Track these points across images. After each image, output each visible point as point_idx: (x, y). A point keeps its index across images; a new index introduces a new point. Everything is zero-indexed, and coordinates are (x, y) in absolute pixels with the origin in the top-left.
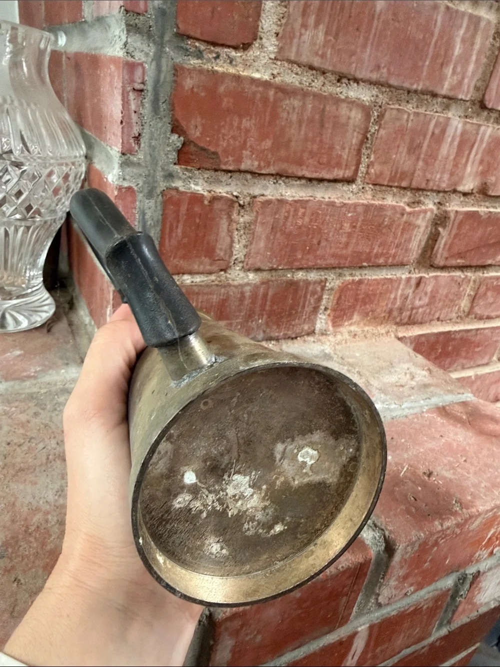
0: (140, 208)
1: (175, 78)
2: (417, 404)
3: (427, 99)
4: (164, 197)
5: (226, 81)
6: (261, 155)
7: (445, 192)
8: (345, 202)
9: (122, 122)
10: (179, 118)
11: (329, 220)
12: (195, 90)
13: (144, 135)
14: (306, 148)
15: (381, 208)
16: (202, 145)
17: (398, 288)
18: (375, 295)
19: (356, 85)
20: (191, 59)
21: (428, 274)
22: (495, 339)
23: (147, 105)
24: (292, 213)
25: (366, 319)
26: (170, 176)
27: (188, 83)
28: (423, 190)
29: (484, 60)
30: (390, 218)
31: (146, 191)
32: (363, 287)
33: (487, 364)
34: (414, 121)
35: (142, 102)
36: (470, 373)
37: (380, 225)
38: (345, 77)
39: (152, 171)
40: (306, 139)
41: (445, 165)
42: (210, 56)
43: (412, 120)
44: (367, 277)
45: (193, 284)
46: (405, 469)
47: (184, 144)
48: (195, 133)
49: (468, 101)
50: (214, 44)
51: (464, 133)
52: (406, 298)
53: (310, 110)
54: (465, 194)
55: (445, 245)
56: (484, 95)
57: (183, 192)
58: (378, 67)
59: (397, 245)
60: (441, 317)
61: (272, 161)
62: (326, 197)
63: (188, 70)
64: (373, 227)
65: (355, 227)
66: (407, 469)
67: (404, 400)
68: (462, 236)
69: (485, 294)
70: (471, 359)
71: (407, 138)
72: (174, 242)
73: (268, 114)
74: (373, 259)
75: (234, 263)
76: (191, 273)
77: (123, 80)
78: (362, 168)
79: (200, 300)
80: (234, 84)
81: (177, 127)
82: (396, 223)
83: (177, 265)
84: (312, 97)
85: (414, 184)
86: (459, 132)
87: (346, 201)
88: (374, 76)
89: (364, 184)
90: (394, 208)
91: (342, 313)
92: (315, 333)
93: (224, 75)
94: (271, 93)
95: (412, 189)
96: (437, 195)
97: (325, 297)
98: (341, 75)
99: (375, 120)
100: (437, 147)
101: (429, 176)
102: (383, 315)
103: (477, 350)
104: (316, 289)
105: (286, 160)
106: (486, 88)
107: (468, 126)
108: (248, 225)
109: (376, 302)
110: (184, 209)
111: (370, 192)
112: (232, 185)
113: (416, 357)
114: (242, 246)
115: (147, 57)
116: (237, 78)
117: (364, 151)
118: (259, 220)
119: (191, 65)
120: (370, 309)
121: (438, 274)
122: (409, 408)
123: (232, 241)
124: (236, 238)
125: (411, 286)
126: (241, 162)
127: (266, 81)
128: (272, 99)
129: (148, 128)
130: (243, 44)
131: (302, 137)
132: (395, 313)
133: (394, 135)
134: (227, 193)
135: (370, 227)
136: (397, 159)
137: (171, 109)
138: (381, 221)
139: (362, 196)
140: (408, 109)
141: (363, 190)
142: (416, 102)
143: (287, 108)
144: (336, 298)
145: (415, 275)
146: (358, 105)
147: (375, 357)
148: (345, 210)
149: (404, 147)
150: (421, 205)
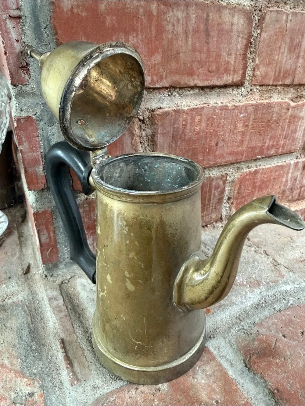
0: (43, 136)
6: (152, 70)
8: (236, 105)
9: (6, 53)
11: (223, 122)
12: (75, 10)
13: (31, 63)
14: (195, 58)
15: (269, 106)
17: (288, 173)
18: (269, 181)
23: (28, 32)
24: (189, 121)
27: (66, 4)
28: (304, 85)
30: (278, 114)
31: (46, 119)
32: (259, 176)
34: (293, 20)
35: (22, 30)
37: (269, 121)
40: (194, 50)
43: (291, 20)
44: (261, 167)
52: (295, 180)
53: (194, 20)
59: (285, 136)
61: (164, 75)
62: (219, 102)
64: (263, 124)
65: (247, 126)
71: (287, 40)
73: (153, 28)
74: (265, 151)
78: (249, 72)
82: (283, 118)
84: (194, 6)
85: (296, 81)
87: (238, 104)
89: (251, 86)
90: (280, 104)
91: (244, 200)
92: (222, 219)
95: (295, 86)
97: (227, 189)
99: (256, 24)
102: (277, 196)
104: (218, 184)
105: (177, 72)
108: (150, 137)
109: (270, 187)
111: (257, 93)
117: (249, 55)
124: (141, 149)
125: (299, 169)
128: (155, 13)
131: (190, 48)
132: (288, 193)
133: (275, 37)
135: (261, 124)
136: (279, 59)
137: (54, 34)
138: (270, 117)
139: (251, 98)
140: (286, 10)
141: (251, 92)
142: (293, 3)
143: (171, 20)
144: (237, 189)
145: (301, 159)
146: (240, 10)
147: (276, 234)
148: (237, 112)
149: (285, 47)
150: (303, 99)
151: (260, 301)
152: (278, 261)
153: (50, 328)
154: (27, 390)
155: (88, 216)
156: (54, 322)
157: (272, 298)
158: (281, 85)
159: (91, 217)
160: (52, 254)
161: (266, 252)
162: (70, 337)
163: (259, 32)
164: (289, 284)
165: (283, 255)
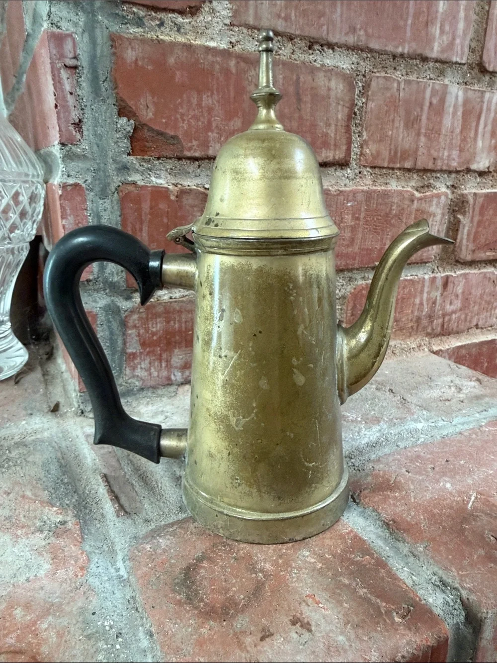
0: (92, 210)
1: (113, 50)
2: (471, 419)
3: (417, 64)
4: (121, 194)
5: (176, 51)
7: (457, 172)
8: (341, 189)
9: (56, 106)
10: (125, 98)
12: (140, 63)
13: (85, 120)
15: (385, 195)
16: (157, 128)
17: (422, 292)
19: (331, 51)
20: (129, 27)
21: (455, 272)
23: (84, 84)
26: (124, 168)
27: (130, 55)
28: (432, 171)
29: (474, 17)
30: (399, 206)
31: (97, 189)
34: (407, 89)
35: (78, 82)
37: (387, 215)
38: (317, 43)
39: (102, 165)
41: (451, 140)
42: (153, 24)
43: (404, 89)
45: (172, 300)
46: (473, 498)
47: (135, 129)
48: (147, 115)
49: (464, 64)
50: (156, 9)
51: (466, 102)
52: (434, 303)
54: (481, 174)
55: (468, 235)
56: (481, 57)
57: (143, 186)
58: (353, 30)
60: (480, 324)
63: (128, 39)
64: (380, 218)
65: (358, 219)
66: (476, 498)
67: (454, 415)
68: (487, 224)
71: (402, 112)
73: (231, 88)
76: (167, 287)
77: (50, 56)
78: (355, 149)
79: (184, 320)
80: (185, 54)
81: (124, 108)
82: (407, 212)
84: (281, 66)
85: (420, 165)
86: (461, 99)
87: (343, 189)
88: (351, 40)
89: (360, 167)
90: (400, 193)
93: (173, 45)
94: (232, 63)
95: (418, 171)
96: (448, 177)
98: (312, 40)
99: (360, 91)
100: (438, 120)
101: (435, 154)
102: (410, 325)
106: (483, 48)
107: (470, 94)
110: (146, 206)
111: (369, 177)
112: (202, 176)
113: (459, 368)
115: (76, 26)
116: (189, 48)
117: (353, 128)
119: (131, 33)
121: (467, 271)
122: (463, 424)
125: (437, 289)
126: (208, 147)
127: (224, 49)
128: (234, 71)
129: (89, 112)
130: (190, 7)
132: (425, 322)
133: (386, 108)
135: (377, 219)
136: (394, 135)
137: (113, 87)
138: (388, 210)
139: (361, 182)
140: (397, 77)
141: (360, 175)
142: (404, 68)
143: (254, 80)
144: (350, 308)
145: (439, 274)
146: (337, 74)
147: (409, 373)
148: (342, 199)
149: (400, 120)
150: (432, 189)
151: (379, 439)
152: (408, 399)
153: (88, 464)
155: (144, 326)
156: (93, 458)
157: (396, 437)
158: (400, 169)
159: (148, 327)
161: (392, 391)
162: (115, 473)
163: (364, 100)
164: (420, 422)
165: (416, 394)
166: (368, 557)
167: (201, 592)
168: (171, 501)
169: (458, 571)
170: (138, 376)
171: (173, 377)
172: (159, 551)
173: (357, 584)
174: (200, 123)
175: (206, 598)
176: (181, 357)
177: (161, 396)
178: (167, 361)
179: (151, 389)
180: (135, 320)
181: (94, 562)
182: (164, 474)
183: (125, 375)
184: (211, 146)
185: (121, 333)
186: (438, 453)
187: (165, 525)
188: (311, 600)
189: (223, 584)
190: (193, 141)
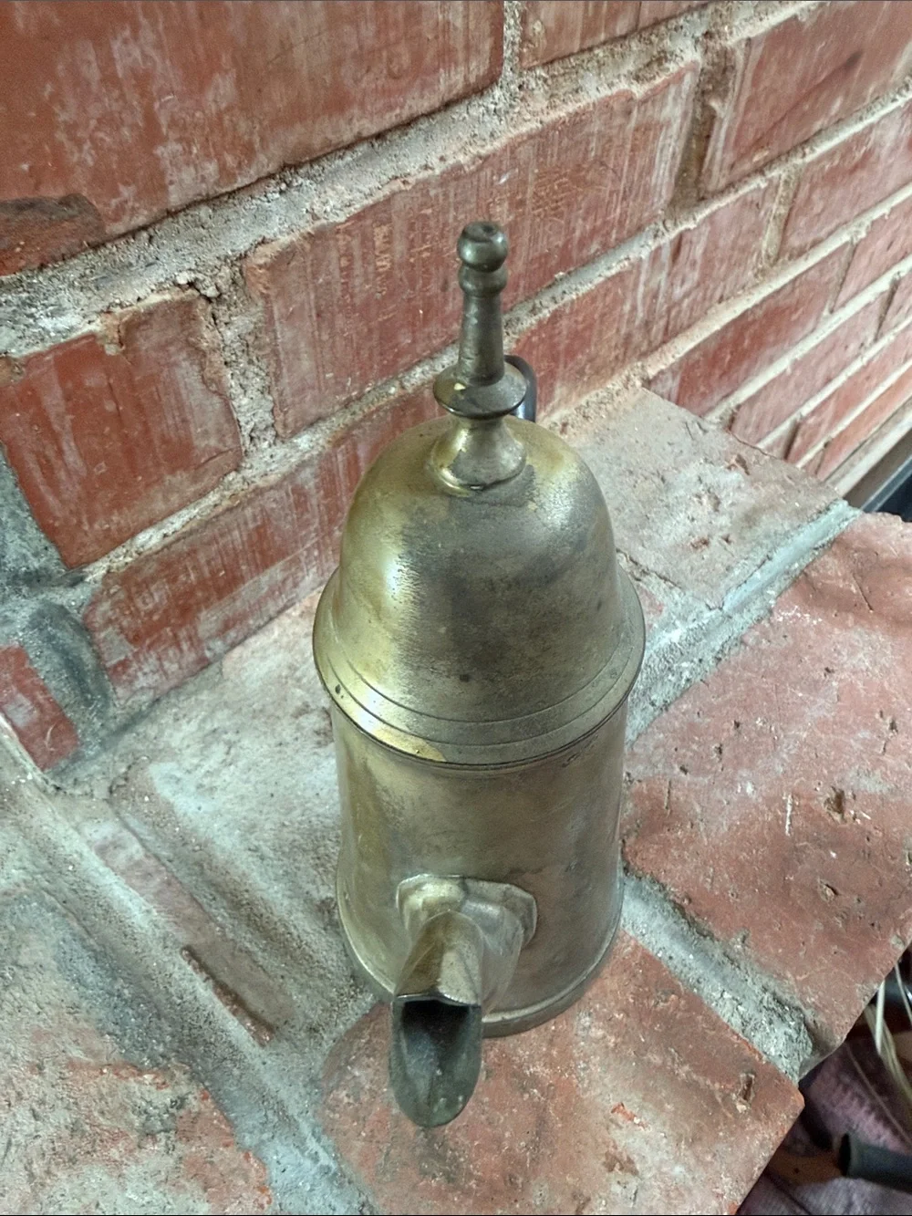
2: (750, 589)
6: (216, 138)
8: (483, 152)
11: (455, 218)
14: (344, 46)
15: (578, 121)
16: (15, 195)
17: (636, 285)
18: (590, 326)
21: (694, 219)
22: (826, 279)
24: (357, 253)
25: (580, 384)
28: (668, 19)
30: (601, 137)
32: (564, 323)
33: (813, 330)
36: (783, 365)
37: (579, 168)
40: (334, 21)
44: (567, 298)
45: (168, 540)
46: (789, 808)
52: (655, 296)
55: (727, 139)
57: (29, 357)
59: (625, 192)
60: (727, 292)
61: (257, 139)
62: (434, 161)
64: (565, 180)
65: (522, 203)
66: (793, 805)
67: (722, 587)
68: (762, 99)
69: (809, 200)
70: (785, 340)
72: (71, 490)
74: (575, 253)
75: (252, 438)
76: (151, 523)
78: (511, 31)
79: (203, 561)
82: (616, 142)
83: (109, 529)
85: (646, 16)
87: (488, 149)
89: (521, 75)
90: (605, 105)
95: (641, 31)
96: (700, 16)
102: (613, 355)
103: (794, 317)
105: (297, 113)
108: (250, 339)
109: (594, 339)
110: (53, 400)
111: (540, 92)
112: (163, 258)
114: (256, 395)
118: (276, 316)
120: (585, 358)
121: (715, 206)
122: (742, 607)
123: (227, 401)
124: (232, 383)
125: (662, 268)
126: (164, 188)
131: (320, 18)
132: (637, 337)
134: (160, 288)
135: (558, 184)
138: (581, 155)
139: (524, 111)
141: (522, 94)
145: (667, 236)
147: (624, 473)
148: (489, 173)
150: (666, 64)
152: (641, 561)
153: (141, 928)
154: (165, 1097)
155: (127, 612)
156: (144, 908)
158: (604, 43)
159: (137, 609)
160: (57, 739)
162: (204, 935)
164: (675, 627)
165: (650, 538)
166: (673, 996)
167: (462, 1160)
168: (332, 969)
169: (794, 976)
170: (142, 688)
171: (208, 654)
172: (365, 1098)
173: (673, 1060)
174: (126, 132)
175: (475, 1168)
176: (215, 618)
177: (196, 693)
178: (190, 638)
179: (173, 692)
180: (105, 612)
181: (274, 1164)
182: (291, 905)
183: (118, 699)
184: (171, 183)
185: (84, 644)
186: (719, 707)
187: (348, 1032)
188: (620, 1115)
189: (489, 1130)
190: (122, 188)
